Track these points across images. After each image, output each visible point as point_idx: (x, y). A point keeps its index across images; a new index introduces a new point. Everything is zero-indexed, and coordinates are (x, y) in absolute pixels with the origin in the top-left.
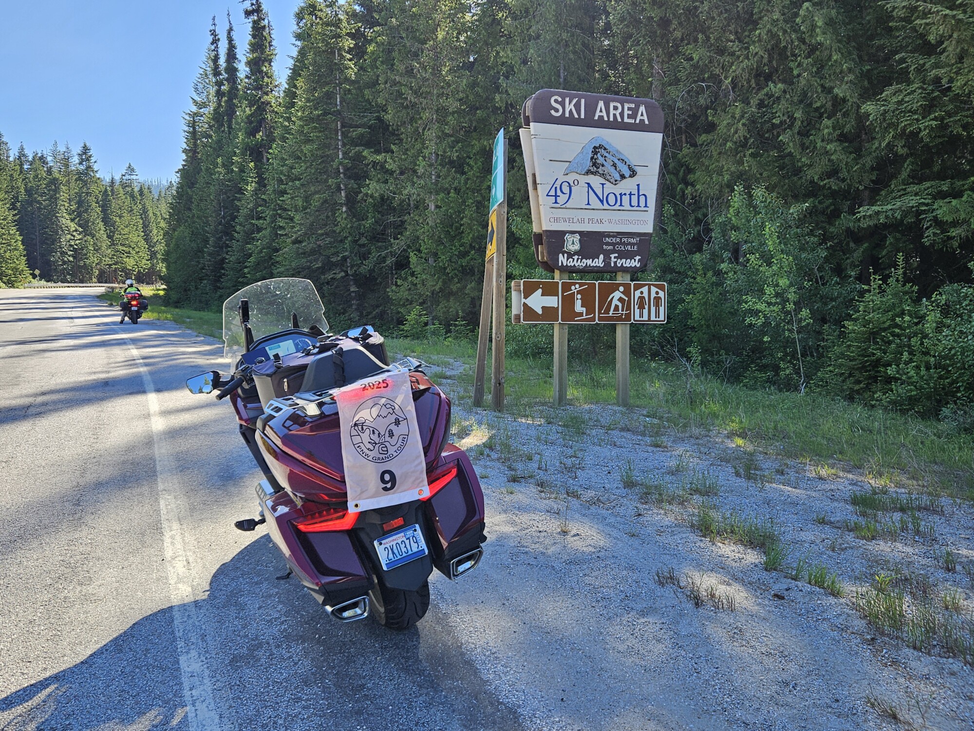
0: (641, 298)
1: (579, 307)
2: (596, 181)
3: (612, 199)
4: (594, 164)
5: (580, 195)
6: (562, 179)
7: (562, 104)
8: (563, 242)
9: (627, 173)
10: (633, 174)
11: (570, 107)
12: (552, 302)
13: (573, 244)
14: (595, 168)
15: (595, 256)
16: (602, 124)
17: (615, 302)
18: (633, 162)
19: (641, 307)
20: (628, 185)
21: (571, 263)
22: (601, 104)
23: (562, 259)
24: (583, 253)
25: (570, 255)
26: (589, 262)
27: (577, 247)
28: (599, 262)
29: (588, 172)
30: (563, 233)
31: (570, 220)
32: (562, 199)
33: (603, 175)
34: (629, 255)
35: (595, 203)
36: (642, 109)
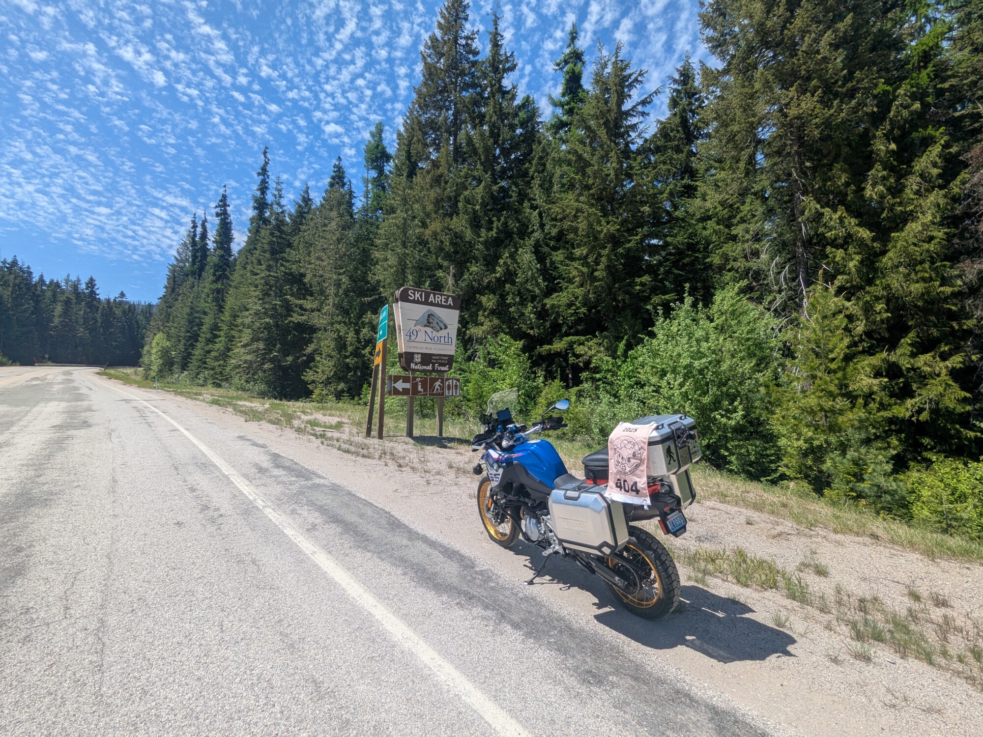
0: (449, 385)
1: (420, 388)
2: (429, 330)
3: (436, 339)
4: (429, 322)
5: (421, 336)
6: (413, 328)
7: (414, 294)
8: (413, 358)
9: (443, 327)
10: (446, 327)
11: (417, 295)
12: (408, 386)
13: (417, 358)
14: (428, 324)
15: (428, 365)
16: (431, 304)
17: (437, 387)
18: (447, 322)
19: (449, 389)
20: (443, 333)
21: (416, 368)
22: (432, 295)
23: (413, 366)
24: (423, 363)
25: (416, 364)
26: (425, 367)
27: (419, 360)
28: (430, 368)
29: (425, 326)
30: (413, 354)
31: (416, 347)
32: (413, 337)
33: (432, 328)
34: (444, 365)
35: (428, 340)
36: (450, 299)
